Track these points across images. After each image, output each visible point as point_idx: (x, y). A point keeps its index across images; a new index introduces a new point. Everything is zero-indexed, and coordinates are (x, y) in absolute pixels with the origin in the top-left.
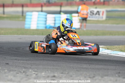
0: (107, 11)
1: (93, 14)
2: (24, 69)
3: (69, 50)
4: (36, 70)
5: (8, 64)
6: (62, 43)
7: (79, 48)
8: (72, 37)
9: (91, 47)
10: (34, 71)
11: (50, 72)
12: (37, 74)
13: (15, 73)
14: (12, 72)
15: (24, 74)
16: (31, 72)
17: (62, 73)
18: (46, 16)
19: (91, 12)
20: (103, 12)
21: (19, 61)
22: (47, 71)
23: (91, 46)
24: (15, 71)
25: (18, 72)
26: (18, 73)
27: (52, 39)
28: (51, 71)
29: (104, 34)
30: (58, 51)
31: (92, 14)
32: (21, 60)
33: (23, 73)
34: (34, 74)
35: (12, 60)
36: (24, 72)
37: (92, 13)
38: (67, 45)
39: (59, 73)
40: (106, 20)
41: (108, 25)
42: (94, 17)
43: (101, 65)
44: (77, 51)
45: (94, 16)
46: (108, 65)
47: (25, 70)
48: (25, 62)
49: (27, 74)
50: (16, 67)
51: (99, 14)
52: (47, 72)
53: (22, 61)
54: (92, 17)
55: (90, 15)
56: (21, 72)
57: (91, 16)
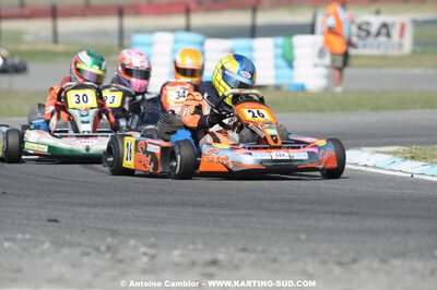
0: (416, 23)
1: (368, 33)
2: (109, 240)
3: (240, 164)
4: (152, 239)
5: (55, 221)
6: (217, 140)
7: (275, 155)
8: (249, 116)
9: (315, 150)
10: (144, 245)
11: (200, 246)
12: (153, 257)
13: (77, 252)
14: (66, 251)
15: (108, 256)
16: (135, 247)
17: (244, 250)
18: (202, 44)
19: (360, 28)
20: (403, 27)
21: (97, 210)
22: (193, 243)
23: (315, 146)
24: (79, 245)
25: (88, 250)
26: (88, 254)
27: (180, 128)
28: (205, 244)
30: (202, 168)
31: (363, 34)
32: (103, 205)
33: (103, 253)
34: (145, 254)
35: (71, 204)
36: (109, 248)
37: (364, 30)
38: (234, 147)
39: (231, 250)
40: (414, 53)
42: (372, 46)
44: (268, 164)
45: (371, 40)
47: (116, 241)
48: (118, 211)
49: (120, 256)
50: (83, 231)
51: (388, 35)
52: (191, 247)
53: (105, 211)
54: (365, 46)
55: (359, 36)
56: (98, 250)
57: (360, 43)
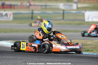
0: (14, 14)
20: (10, 15)
29: (11, 31)
40: (13, 20)
41: (14, 24)
43: (11, 55)
46: (16, 56)
51: (7, 16)
